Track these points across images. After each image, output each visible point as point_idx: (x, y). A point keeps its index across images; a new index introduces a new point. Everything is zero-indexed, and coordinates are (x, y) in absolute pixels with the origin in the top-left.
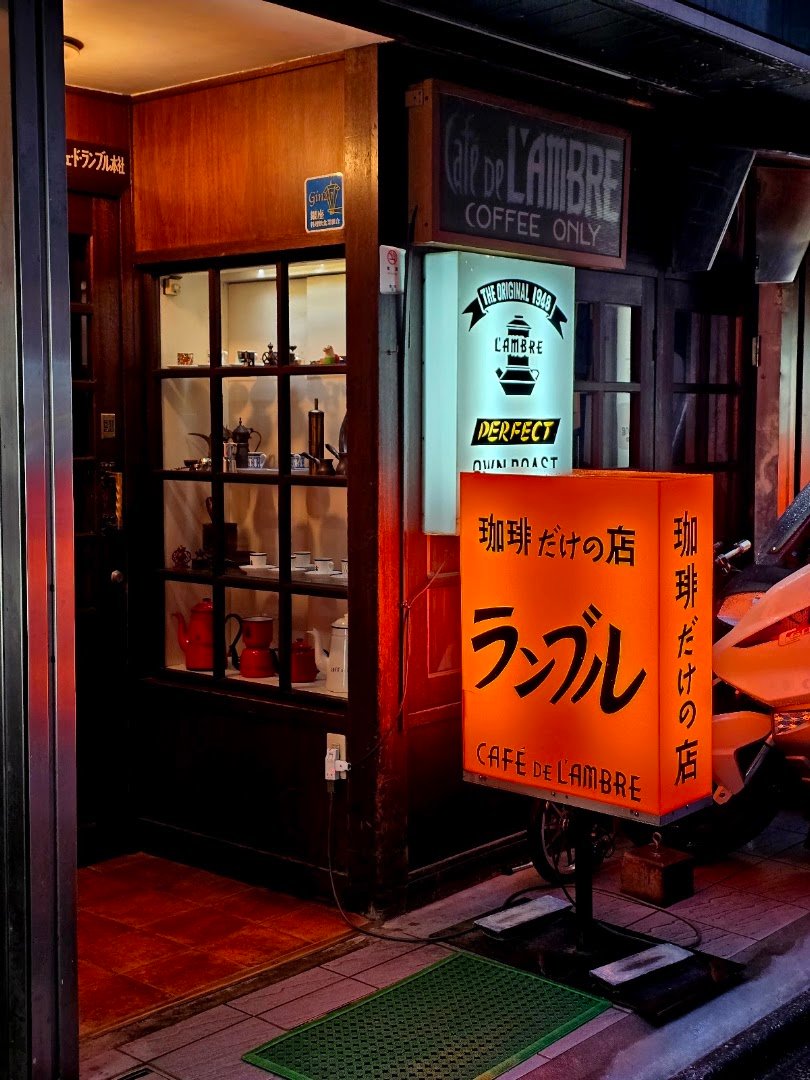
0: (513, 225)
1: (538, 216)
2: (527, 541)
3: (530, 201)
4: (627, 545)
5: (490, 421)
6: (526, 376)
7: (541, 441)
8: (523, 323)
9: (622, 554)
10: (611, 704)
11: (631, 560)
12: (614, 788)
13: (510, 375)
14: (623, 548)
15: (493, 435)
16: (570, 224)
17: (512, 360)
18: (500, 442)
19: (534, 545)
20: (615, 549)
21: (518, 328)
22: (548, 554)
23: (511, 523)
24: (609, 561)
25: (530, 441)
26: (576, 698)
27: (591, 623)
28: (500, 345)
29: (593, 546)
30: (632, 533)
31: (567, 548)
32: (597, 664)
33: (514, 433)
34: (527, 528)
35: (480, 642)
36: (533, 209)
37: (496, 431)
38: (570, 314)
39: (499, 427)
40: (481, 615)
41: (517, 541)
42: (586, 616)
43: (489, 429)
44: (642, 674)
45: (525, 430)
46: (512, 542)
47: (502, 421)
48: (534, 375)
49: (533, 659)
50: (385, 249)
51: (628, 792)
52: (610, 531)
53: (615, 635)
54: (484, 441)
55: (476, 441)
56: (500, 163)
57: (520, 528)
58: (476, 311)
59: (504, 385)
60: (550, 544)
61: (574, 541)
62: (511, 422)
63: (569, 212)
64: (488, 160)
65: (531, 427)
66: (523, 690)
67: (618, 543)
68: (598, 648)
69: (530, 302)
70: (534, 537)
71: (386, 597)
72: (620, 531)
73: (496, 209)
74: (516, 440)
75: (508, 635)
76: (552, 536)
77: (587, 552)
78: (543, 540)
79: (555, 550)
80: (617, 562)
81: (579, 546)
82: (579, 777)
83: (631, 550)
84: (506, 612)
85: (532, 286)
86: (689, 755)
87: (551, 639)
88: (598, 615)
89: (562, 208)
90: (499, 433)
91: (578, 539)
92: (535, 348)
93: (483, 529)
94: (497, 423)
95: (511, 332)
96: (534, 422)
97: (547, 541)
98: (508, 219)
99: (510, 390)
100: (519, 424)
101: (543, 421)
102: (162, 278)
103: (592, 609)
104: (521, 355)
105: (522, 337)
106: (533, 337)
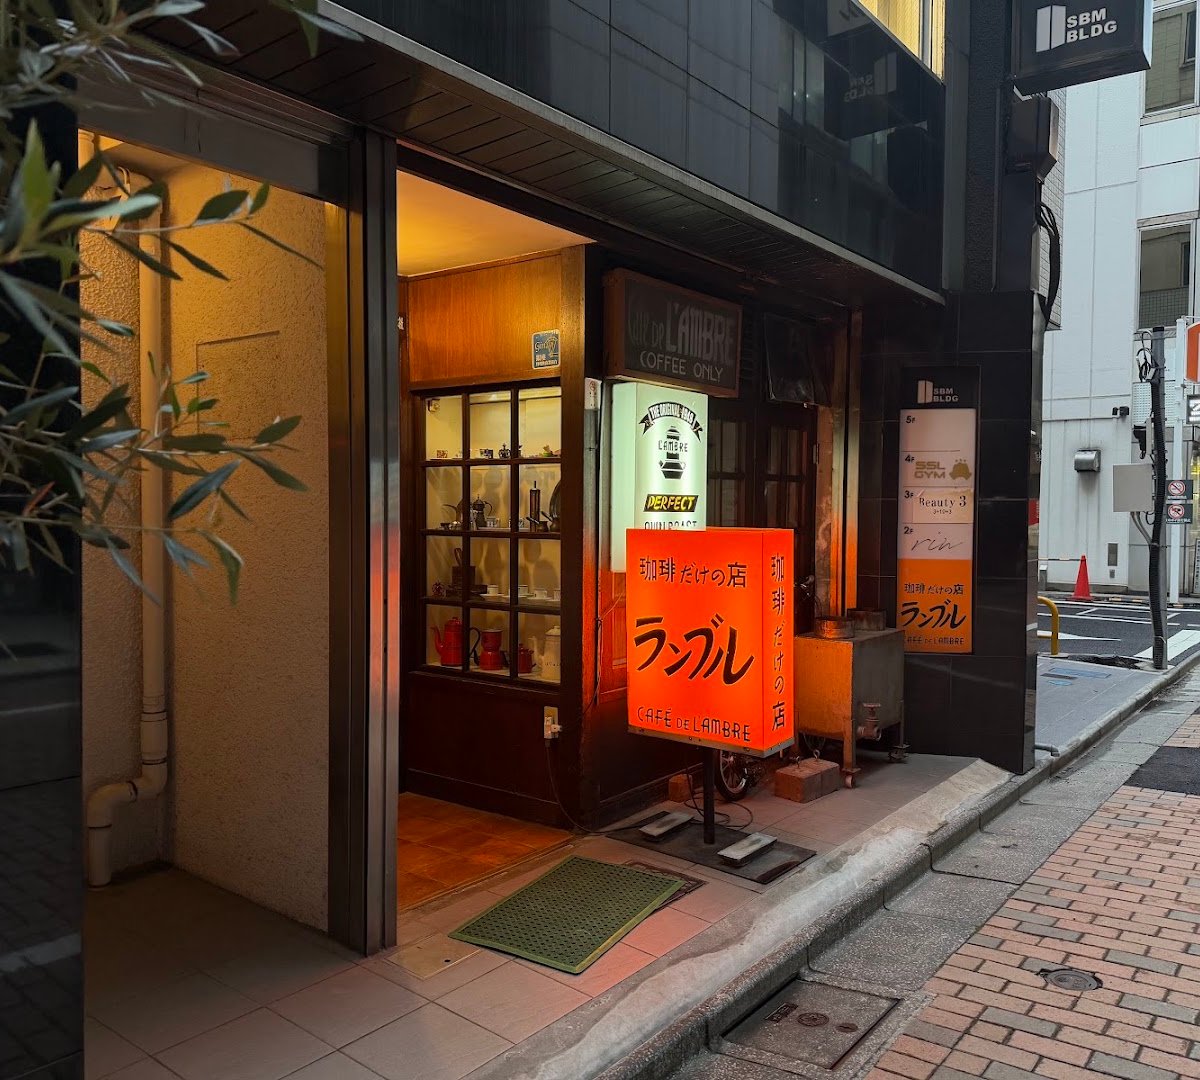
0: (669, 366)
1: (684, 361)
2: (673, 573)
3: (680, 352)
4: (741, 574)
5: (655, 496)
6: (677, 466)
7: (686, 510)
8: (675, 431)
9: (738, 580)
10: (730, 678)
11: (743, 585)
12: (732, 733)
13: (668, 465)
14: (738, 576)
15: (658, 505)
16: (704, 367)
17: (670, 456)
18: (662, 510)
19: (677, 576)
20: (733, 577)
21: (673, 435)
22: (686, 581)
23: (662, 562)
24: (728, 585)
25: (680, 510)
26: (706, 675)
27: (716, 625)
28: (662, 447)
29: (718, 576)
30: (744, 567)
31: (700, 577)
32: (720, 653)
33: (670, 505)
34: (672, 564)
35: (640, 641)
36: (682, 356)
37: (659, 503)
38: (704, 425)
39: (661, 500)
40: (640, 623)
41: (666, 573)
42: (713, 621)
43: (654, 501)
44: (752, 659)
45: (677, 503)
46: (663, 573)
47: (662, 496)
48: (682, 466)
49: (676, 651)
50: (589, 381)
51: (742, 736)
52: (729, 566)
53: (733, 633)
54: (651, 509)
55: (646, 509)
56: (662, 325)
57: (668, 565)
58: (646, 421)
59: (664, 472)
60: (688, 575)
61: (705, 572)
62: (668, 497)
63: (704, 358)
64: (654, 324)
65: (680, 501)
66: (670, 671)
67: (735, 573)
68: (721, 642)
69: (680, 418)
70: (678, 569)
71: (587, 614)
72: (736, 565)
73: (659, 355)
74: (671, 509)
75: (660, 635)
76: (689, 570)
77: (714, 579)
78: (683, 572)
79: (692, 578)
80: (734, 586)
81: (709, 575)
82: (708, 727)
83: (744, 578)
84: (658, 620)
85: (681, 407)
86: (780, 711)
87: (689, 637)
88: (721, 621)
89: (699, 356)
90: (661, 504)
91: (708, 571)
93: (644, 565)
94: (660, 497)
95: (669, 437)
96: (682, 497)
97: (686, 573)
98: (666, 362)
99: (668, 475)
100: (673, 498)
101: (688, 496)
102: (427, 400)
103: (717, 616)
104: (674, 452)
105: (675, 440)
106: (682, 440)
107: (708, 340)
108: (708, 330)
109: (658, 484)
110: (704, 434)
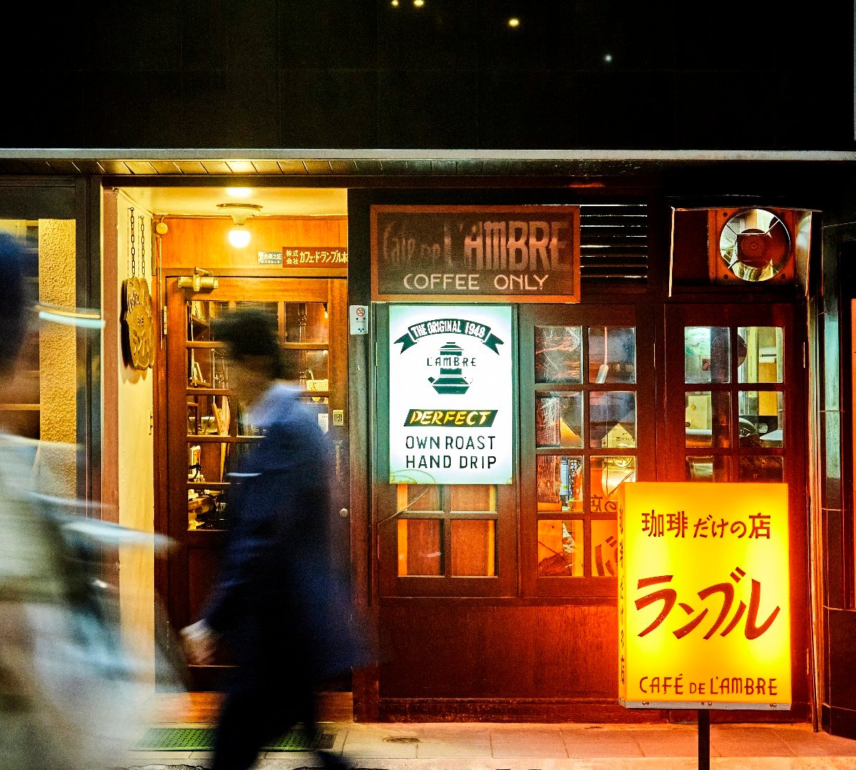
2: (684, 528)
4: (764, 526)
9: (761, 531)
10: (752, 633)
11: (768, 536)
12: (756, 690)
14: (762, 527)
19: (690, 531)
20: (755, 529)
22: (701, 535)
23: (671, 516)
24: (750, 537)
26: (724, 634)
27: (737, 580)
29: (739, 528)
30: (769, 517)
31: (718, 530)
32: (742, 607)
34: (684, 518)
35: (641, 603)
40: (643, 583)
41: (675, 528)
42: (733, 575)
44: (777, 610)
46: (671, 529)
49: (688, 610)
51: (768, 690)
52: (750, 517)
53: (756, 585)
57: (678, 519)
60: (703, 528)
61: (724, 525)
66: (680, 634)
67: (758, 523)
68: (743, 596)
70: (691, 523)
72: (759, 516)
75: (670, 596)
76: (705, 522)
77: (733, 532)
78: (697, 526)
79: (708, 532)
80: (757, 537)
81: (727, 529)
82: (728, 687)
83: (768, 529)
84: (667, 579)
87: (704, 594)
88: (743, 573)
91: (727, 524)
93: (646, 521)
97: (701, 527)
103: (738, 569)
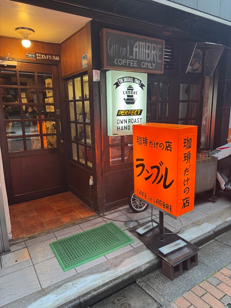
0: (129, 64)
1: (137, 61)
2: (147, 143)
3: (134, 58)
5: (122, 111)
6: (133, 99)
7: (137, 115)
8: (132, 87)
10: (166, 187)
11: (171, 150)
12: (166, 207)
13: (128, 99)
14: (169, 147)
15: (123, 114)
16: (146, 63)
17: (128, 96)
18: (126, 115)
19: (148, 144)
20: (167, 147)
21: (130, 88)
22: (151, 147)
23: (144, 138)
24: (165, 150)
25: (134, 115)
26: (157, 184)
27: (161, 165)
28: (125, 93)
29: (162, 146)
30: (171, 143)
31: (156, 146)
32: (162, 176)
33: (129, 113)
34: (147, 140)
35: (138, 166)
36: (136, 60)
37: (124, 113)
39: (125, 112)
40: (138, 160)
41: (145, 143)
42: (160, 163)
43: (122, 112)
44: (173, 181)
46: (143, 143)
47: (126, 110)
48: (135, 99)
49: (148, 172)
51: (169, 209)
52: (166, 142)
53: (166, 169)
54: (120, 115)
55: (118, 115)
56: (125, 49)
58: (117, 85)
60: (152, 144)
61: (157, 144)
62: (128, 110)
63: (146, 60)
64: (121, 48)
65: (134, 112)
66: (147, 179)
67: (168, 145)
68: (162, 172)
69: (134, 82)
70: (149, 142)
71: (98, 149)
72: (168, 142)
73: (124, 60)
74: (130, 115)
75: (143, 165)
76: (152, 142)
77: (160, 147)
78: (150, 143)
79: (153, 146)
80: (167, 151)
81: (158, 145)
82: (158, 202)
83: (171, 147)
84: (142, 160)
85: (134, 78)
87: (152, 168)
88: (163, 164)
89: (144, 59)
90: (125, 113)
91: (158, 144)
92: (135, 93)
93: (138, 139)
94: (124, 111)
95: (128, 89)
96: (135, 110)
98: (127, 62)
99: (127, 103)
100: (131, 111)
101: (138, 110)
103: (161, 162)
104: (131, 95)
105: (131, 91)
106: (134, 90)
107: (148, 54)
108: (148, 50)
109: (123, 106)
110: (145, 88)
